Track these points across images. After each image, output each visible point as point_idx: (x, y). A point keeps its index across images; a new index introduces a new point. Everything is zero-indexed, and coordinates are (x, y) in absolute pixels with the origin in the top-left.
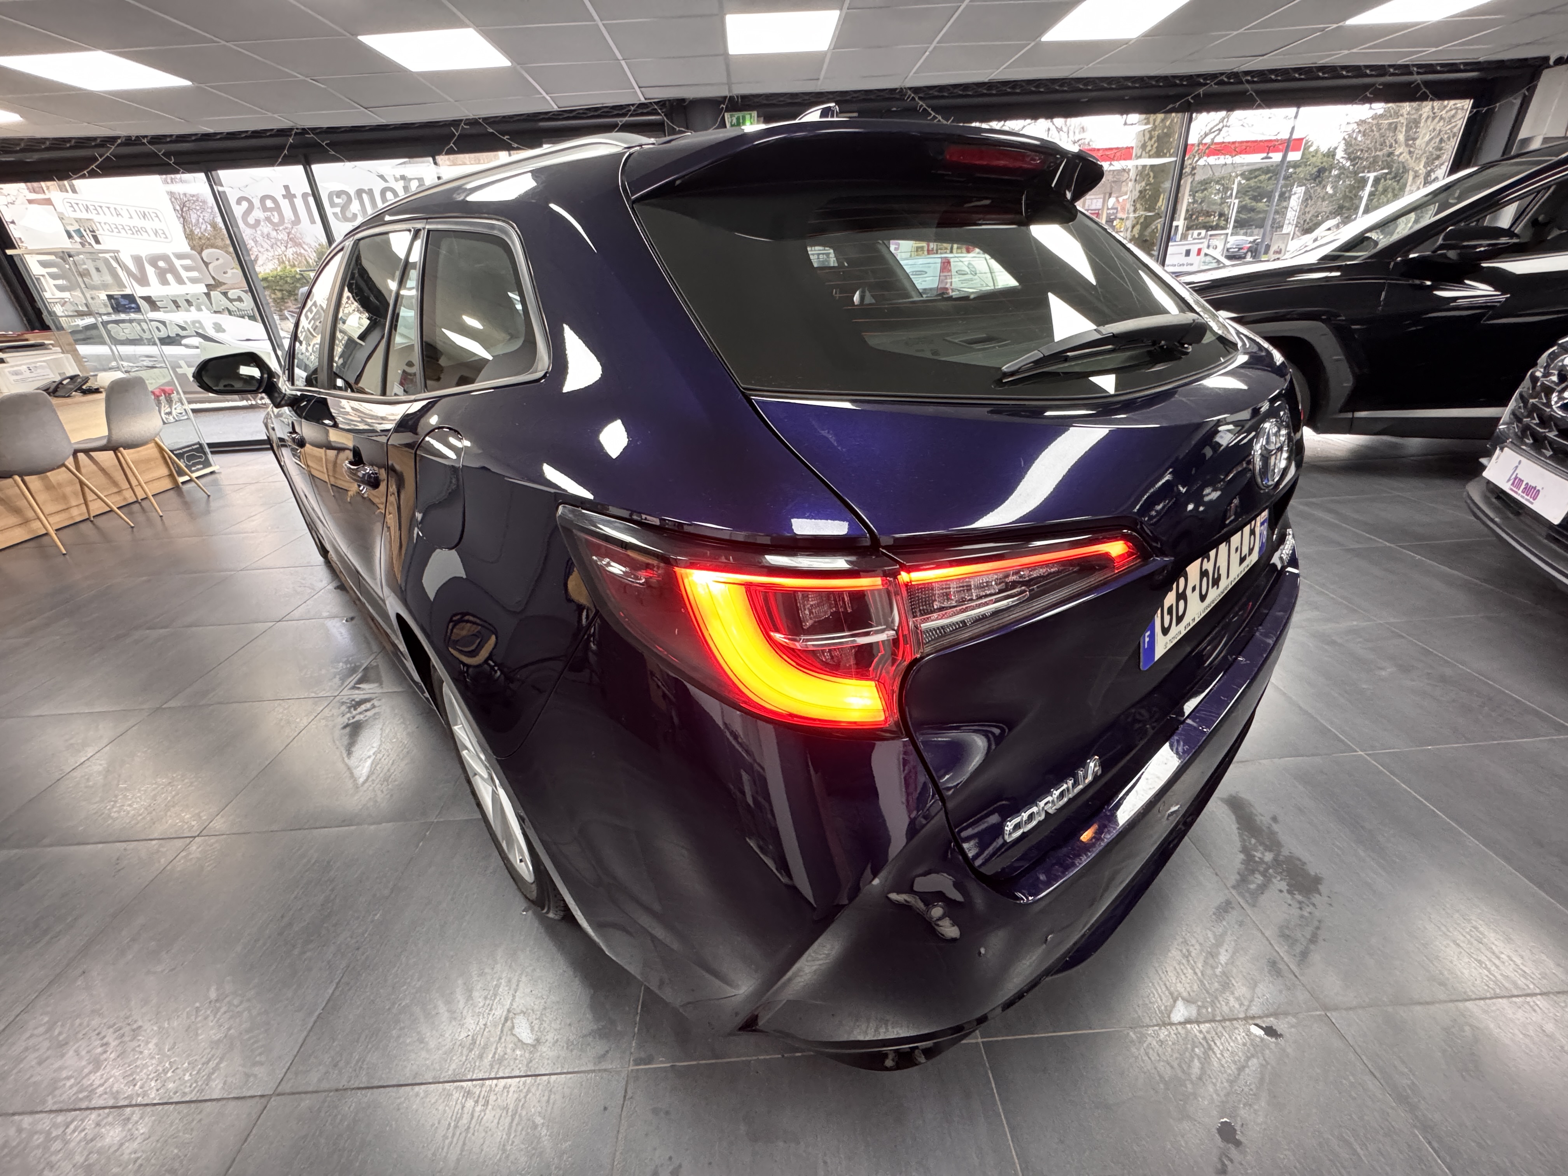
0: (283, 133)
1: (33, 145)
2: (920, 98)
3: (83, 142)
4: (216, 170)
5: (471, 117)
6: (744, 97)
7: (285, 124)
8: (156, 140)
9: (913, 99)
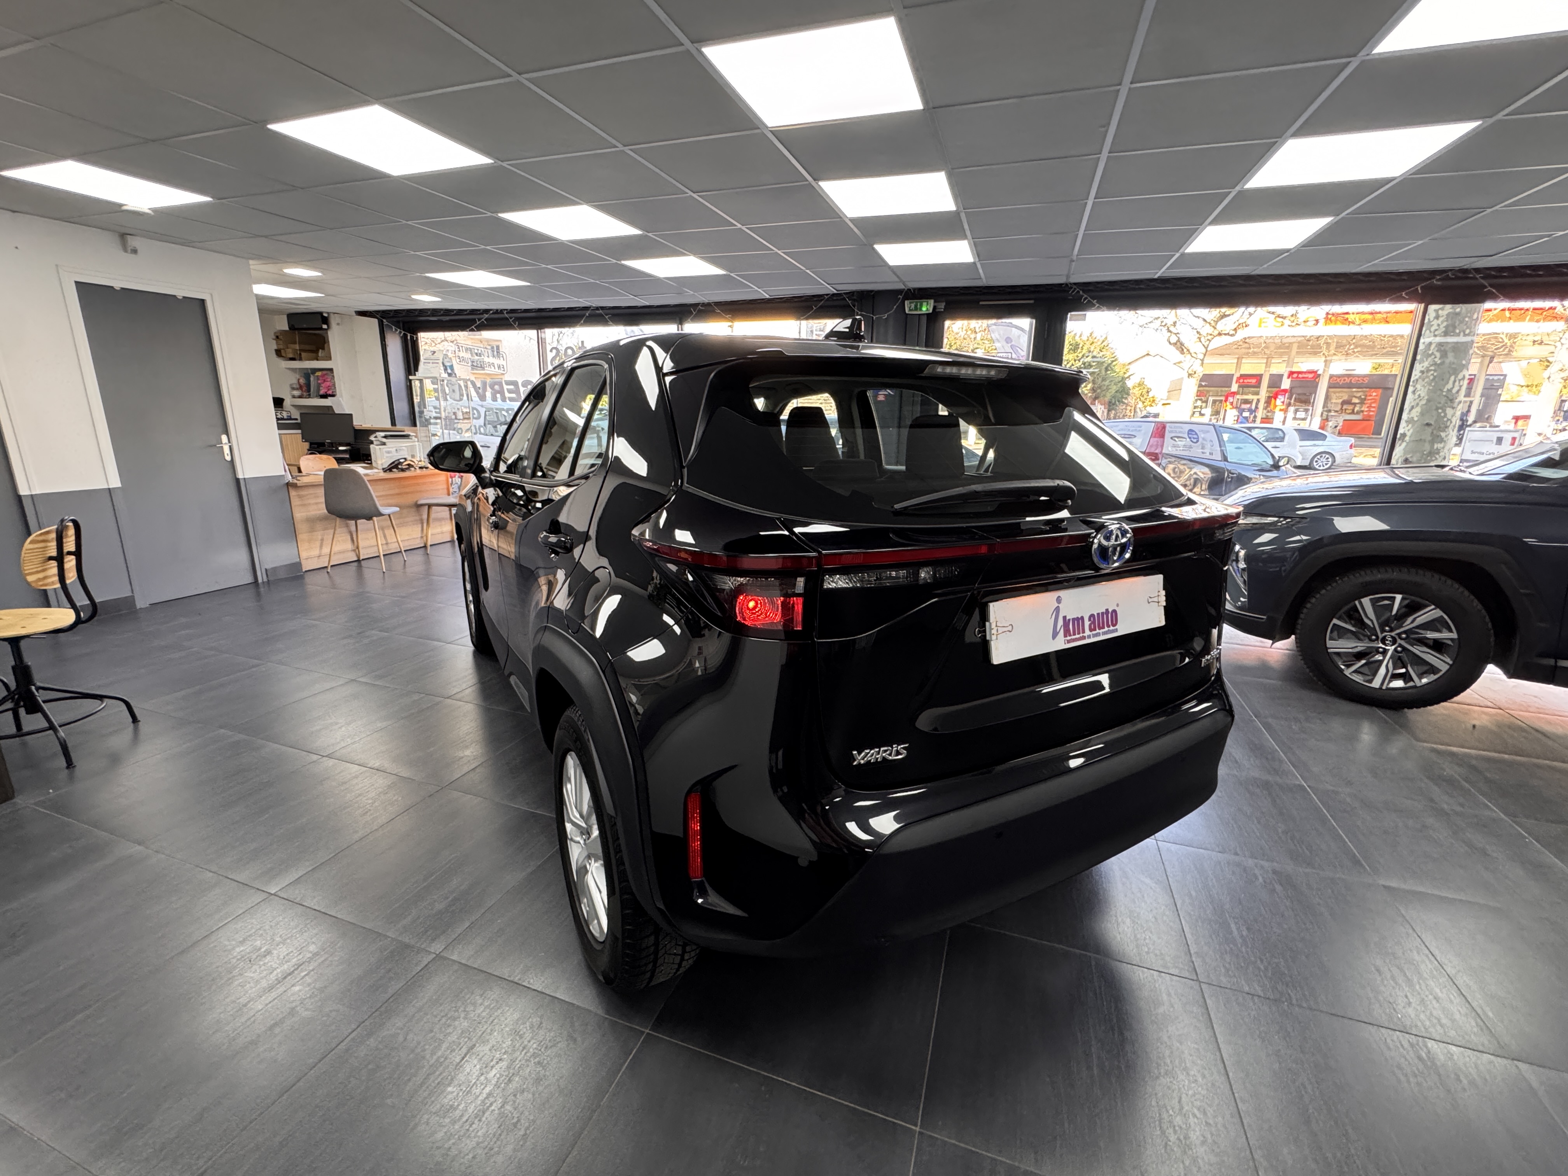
0: (586, 308)
1: (447, 312)
2: (1084, 291)
3: (473, 312)
4: (543, 328)
5: (706, 301)
6: (920, 289)
7: (587, 304)
8: (513, 311)
9: (1078, 292)
